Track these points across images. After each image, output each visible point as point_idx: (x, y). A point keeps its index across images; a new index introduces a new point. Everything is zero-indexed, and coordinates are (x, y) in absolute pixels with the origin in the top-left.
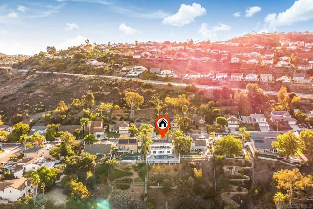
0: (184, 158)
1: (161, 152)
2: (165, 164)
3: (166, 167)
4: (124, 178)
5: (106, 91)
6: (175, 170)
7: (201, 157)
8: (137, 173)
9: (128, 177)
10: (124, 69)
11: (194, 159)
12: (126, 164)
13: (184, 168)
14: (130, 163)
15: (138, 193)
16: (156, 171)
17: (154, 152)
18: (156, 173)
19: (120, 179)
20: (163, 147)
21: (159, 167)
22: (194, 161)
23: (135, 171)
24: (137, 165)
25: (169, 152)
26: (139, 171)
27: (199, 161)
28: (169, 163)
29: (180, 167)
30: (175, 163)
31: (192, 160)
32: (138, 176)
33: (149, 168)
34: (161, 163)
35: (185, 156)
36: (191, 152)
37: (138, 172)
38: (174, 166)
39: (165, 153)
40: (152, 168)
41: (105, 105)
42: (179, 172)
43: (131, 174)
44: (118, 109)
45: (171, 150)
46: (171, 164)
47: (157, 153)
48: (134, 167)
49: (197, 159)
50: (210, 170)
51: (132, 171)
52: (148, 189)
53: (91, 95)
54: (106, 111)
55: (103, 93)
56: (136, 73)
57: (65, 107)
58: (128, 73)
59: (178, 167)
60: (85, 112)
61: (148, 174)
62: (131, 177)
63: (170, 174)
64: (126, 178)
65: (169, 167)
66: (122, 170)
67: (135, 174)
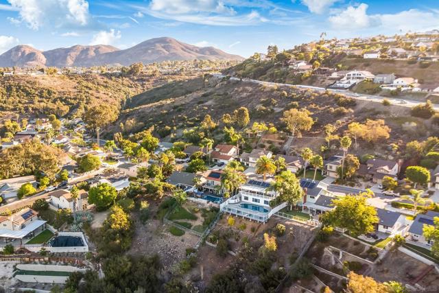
1: (256, 200)
2: (245, 218)
3: (244, 221)
4: (184, 221)
5: (280, 107)
6: (253, 230)
7: (303, 223)
8: (203, 220)
9: (190, 222)
10: (335, 75)
11: (292, 221)
12: (198, 204)
14: (203, 204)
15: (187, 245)
16: (226, 224)
17: (246, 198)
18: (225, 227)
19: (180, 221)
20: (261, 194)
21: (231, 219)
22: (286, 225)
23: (202, 216)
24: (208, 209)
25: (267, 202)
26: (207, 218)
28: (251, 218)
29: (262, 228)
30: (259, 220)
31: (287, 222)
32: (201, 224)
33: (222, 218)
34: (239, 214)
36: (303, 211)
37: (205, 219)
38: (255, 224)
39: (261, 203)
40: (225, 218)
41: (259, 126)
42: (256, 234)
43: (195, 219)
44: (274, 133)
46: (252, 220)
47: (250, 201)
48: (204, 210)
51: (199, 215)
52: (203, 244)
53: (244, 110)
54: (256, 134)
55: (275, 109)
56: (349, 83)
57: (212, 123)
58: (337, 82)
59: (259, 227)
60: (226, 132)
61: (216, 225)
62: (193, 222)
63: (242, 233)
64: (186, 222)
65: (247, 223)
66: (188, 210)
67: (200, 220)
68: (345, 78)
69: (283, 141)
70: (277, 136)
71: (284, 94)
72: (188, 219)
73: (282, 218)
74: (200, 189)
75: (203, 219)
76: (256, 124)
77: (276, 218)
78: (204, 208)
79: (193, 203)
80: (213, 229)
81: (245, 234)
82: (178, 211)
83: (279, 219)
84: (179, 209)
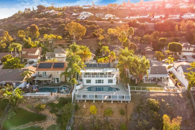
0: (135, 92)
1: (99, 81)
2: (104, 101)
3: (106, 105)
5: (54, 28)
6: (122, 113)
11: (153, 93)
12: (39, 99)
13: (138, 110)
14: (46, 98)
16: (87, 114)
17: (89, 81)
18: (87, 118)
19: (21, 128)
20: (102, 74)
21: (93, 108)
22: (153, 98)
23: (52, 112)
24: (57, 102)
25: (111, 81)
26: (59, 113)
27: (163, 97)
29: (131, 108)
30: (122, 100)
32: (54, 123)
33: (77, 108)
34: (98, 99)
35: (137, 89)
36: (144, 82)
37: (57, 115)
38: (120, 106)
39: (106, 83)
40: (82, 107)
42: (129, 117)
43: (44, 118)
44: (61, 40)
45: (114, 78)
46: (114, 101)
47: (93, 83)
50: (188, 117)
51: (46, 112)
54: (48, 41)
55: (52, 29)
56: (84, 17)
58: (77, 17)
59: (126, 107)
61: (74, 118)
62: (43, 124)
63: (112, 120)
64: (32, 125)
65: (111, 106)
66: (29, 110)
67: (51, 118)
68: (80, 16)
70: (63, 41)
72: (33, 121)
75: (54, 116)
77: (137, 94)
78: (50, 102)
79: (33, 100)
80: (73, 126)
81: (115, 120)
82: (15, 114)
83: (140, 94)
84: (15, 112)
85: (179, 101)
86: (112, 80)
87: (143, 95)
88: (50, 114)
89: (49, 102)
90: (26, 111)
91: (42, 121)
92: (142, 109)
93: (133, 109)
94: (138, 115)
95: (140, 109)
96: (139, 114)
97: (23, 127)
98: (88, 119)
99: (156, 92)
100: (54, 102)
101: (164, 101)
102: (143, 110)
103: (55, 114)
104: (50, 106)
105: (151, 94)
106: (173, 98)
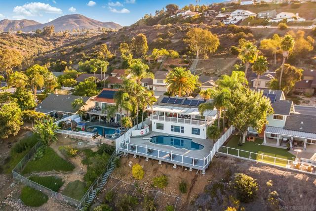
0: (226, 157)
1: (177, 129)
2: (163, 162)
4: (50, 174)
5: (176, 39)
6: (183, 188)
7: (288, 166)
9: (60, 175)
10: (221, 15)
12: (77, 140)
14: (86, 141)
16: (129, 177)
17: (160, 127)
18: (126, 183)
19: (42, 174)
22: (254, 175)
23: (84, 162)
24: (95, 150)
25: (196, 131)
26: (92, 166)
28: (175, 162)
29: (202, 184)
30: (189, 165)
31: (252, 169)
32: (80, 178)
33: (119, 164)
38: (185, 175)
39: (187, 133)
40: (126, 164)
41: (159, 52)
42: (192, 198)
43: (70, 168)
45: (202, 127)
47: (167, 131)
48: (88, 151)
49: (268, 170)
51: (78, 161)
53: (141, 37)
54: (156, 60)
55: (172, 41)
56: (235, 20)
57: (109, 52)
58: (224, 21)
59: (194, 181)
60: (124, 59)
61: (109, 178)
62: (66, 176)
63: (161, 196)
64: (54, 175)
65: (169, 173)
66: (59, 153)
67: (79, 171)
68: (230, 18)
69: (187, 65)
70: (180, 60)
71: (179, 28)
72: (58, 169)
73: (238, 161)
74: (85, 117)
75: (83, 168)
76: (156, 51)
77: (226, 161)
78: (88, 147)
79: (69, 140)
80: (103, 189)
81: (166, 196)
82: (42, 156)
83: (233, 161)
84: (44, 152)
85: (305, 193)
86: (199, 130)
87: (235, 165)
88: (82, 165)
89: (86, 148)
90: (55, 153)
91: (67, 172)
92: (222, 190)
93: (206, 186)
94: (210, 198)
95: (219, 190)
96: (212, 197)
97: (45, 174)
98: (127, 185)
99: (267, 165)
100: (92, 149)
101: (272, 184)
102: (223, 193)
103: (87, 166)
104: (85, 153)
105: (255, 166)
106: (297, 184)
